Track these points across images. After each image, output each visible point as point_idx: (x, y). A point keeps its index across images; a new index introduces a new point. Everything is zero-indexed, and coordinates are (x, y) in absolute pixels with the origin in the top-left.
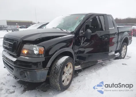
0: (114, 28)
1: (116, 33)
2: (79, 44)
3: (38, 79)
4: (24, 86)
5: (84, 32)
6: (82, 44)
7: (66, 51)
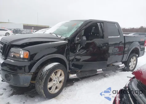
0: (119, 36)
1: (121, 42)
2: (75, 51)
3: (22, 83)
4: (14, 90)
5: (80, 39)
6: (78, 51)
7: (55, 57)
